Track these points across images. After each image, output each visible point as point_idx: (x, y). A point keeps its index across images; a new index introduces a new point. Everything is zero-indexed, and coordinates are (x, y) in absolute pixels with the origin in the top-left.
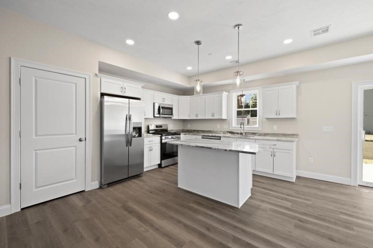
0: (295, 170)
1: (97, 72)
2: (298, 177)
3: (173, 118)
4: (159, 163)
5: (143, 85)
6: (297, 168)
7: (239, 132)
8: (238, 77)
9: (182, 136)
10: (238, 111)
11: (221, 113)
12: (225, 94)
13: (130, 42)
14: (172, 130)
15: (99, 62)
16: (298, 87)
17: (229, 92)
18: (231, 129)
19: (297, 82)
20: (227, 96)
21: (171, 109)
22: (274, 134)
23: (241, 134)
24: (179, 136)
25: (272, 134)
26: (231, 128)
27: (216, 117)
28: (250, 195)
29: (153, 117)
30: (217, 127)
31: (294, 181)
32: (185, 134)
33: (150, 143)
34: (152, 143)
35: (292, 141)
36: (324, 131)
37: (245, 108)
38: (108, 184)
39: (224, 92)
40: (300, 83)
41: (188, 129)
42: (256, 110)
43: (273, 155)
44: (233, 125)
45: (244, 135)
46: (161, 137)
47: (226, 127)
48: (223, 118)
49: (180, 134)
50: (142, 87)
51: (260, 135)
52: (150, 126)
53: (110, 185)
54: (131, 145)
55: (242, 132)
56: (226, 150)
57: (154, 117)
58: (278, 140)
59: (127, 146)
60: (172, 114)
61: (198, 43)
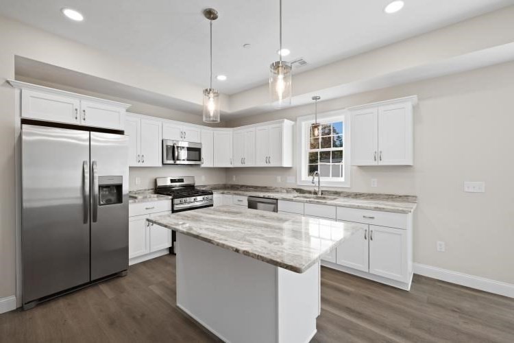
0: (410, 263)
1: (12, 78)
2: (417, 278)
3: (202, 166)
4: (170, 245)
5: (128, 106)
6: (414, 260)
7: (312, 189)
8: (281, 77)
9: (217, 197)
10: (310, 153)
11: (280, 157)
12: (287, 124)
13: (73, 15)
14: (204, 186)
15: (16, 57)
16: (415, 108)
17: (295, 120)
18: (299, 185)
19: (415, 98)
20: (293, 126)
21: (199, 150)
22: (372, 194)
23: (315, 193)
24: (210, 196)
25: (369, 195)
26: (299, 183)
27: (272, 164)
28: (315, 331)
29: (161, 165)
30: (278, 181)
31: (409, 289)
32: (223, 193)
33: (148, 211)
34: (153, 211)
35: (403, 212)
36: (466, 190)
37: (322, 147)
38: (41, 299)
39: (286, 120)
40: (419, 99)
41: (233, 183)
42: (341, 152)
43: (369, 237)
44: (303, 179)
45: (320, 195)
46: (172, 200)
47: (291, 182)
48: (285, 165)
49: (212, 194)
50: (127, 111)
51: (348, 196)
52: (158, 180)
53: (44, 301)
54: (95, 220)
55: (317, 190)
56: (237, 251)
57: (163, 164)
58: (376, 209)
59: (85, 222)
60: (200, 160)
61: (210, 14)
